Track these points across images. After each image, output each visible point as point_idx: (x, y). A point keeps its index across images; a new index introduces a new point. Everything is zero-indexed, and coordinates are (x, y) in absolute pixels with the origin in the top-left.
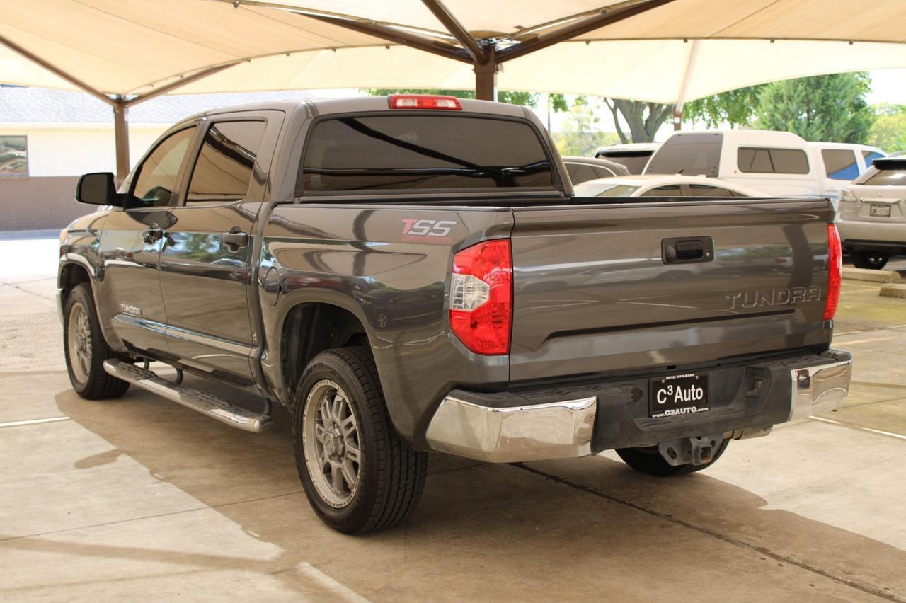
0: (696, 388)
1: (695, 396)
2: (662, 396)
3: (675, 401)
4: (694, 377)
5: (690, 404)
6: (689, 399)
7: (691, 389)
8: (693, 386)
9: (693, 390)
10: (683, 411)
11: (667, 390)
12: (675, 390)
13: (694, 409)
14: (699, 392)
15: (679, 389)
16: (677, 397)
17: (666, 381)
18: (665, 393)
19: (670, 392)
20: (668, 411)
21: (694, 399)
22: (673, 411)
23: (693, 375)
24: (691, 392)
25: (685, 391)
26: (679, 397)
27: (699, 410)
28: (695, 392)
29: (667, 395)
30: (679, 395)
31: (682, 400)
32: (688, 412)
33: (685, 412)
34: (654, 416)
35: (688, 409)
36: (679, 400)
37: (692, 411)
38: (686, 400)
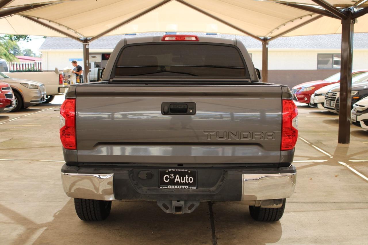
0: (189, 177)
1: (188, 181)
2: (166, 177)
3: (175, 182)
4: (187, 172)
5: (185, 184)
6: (184, 181)
7: (186, 177)
8: (187, 176)
9: (187, 177)
10: (180, 187)
11: (170, 176)
12: (175, 176)
13: (187, 187)
14: (191, 179)
15: (177, 176)
16: (176, 180)
17: (169, 171)
18: (169, 177)
19: (172, 177)
20: (171, 186)
21: (187, 182)
22: (173, 186)
23: (187, 170)
24: (186, 179)
25: (182, 178)
26: (177, 180)
27: (190, 188)
28: (188, 179)
29: (170, 178)
30: (177, 179)
31: (180, 182)
32: (183, 188)
33: (181, 187)
34: (161, 187)
35: (183, 187)
36: (177, 181)
37: (185, 187)
38: (182, 182)
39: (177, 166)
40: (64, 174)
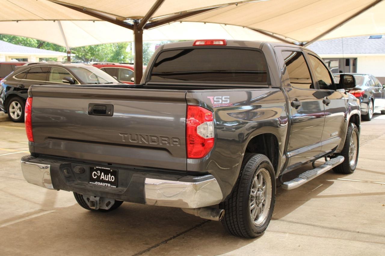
1: (110, 179)
2: (95, 174)
3: (101, 179)
4: (110, 170)
5: (108, 182)
6: (108, 180)
8: (110, 174)
9: (110, 176)
10: (104, 184)
11: (97, 173)
12: (101, 174)
13: (109, 185)
14: (113, 178)
15: (103, 173)
16: (102, 177)
17: (96, 168)
18: (96, 174)
19: (99, 174)
20: (97, 182)
21: (110, 180)
22: (99, 183)
24: (109, 177)
25: (106, 175)
26: (103, 177)
27: (112, 186)
29: (97, 175)
30: (103, 176)
31: (104, 179)
32: (106, 185)
33: (105, 185)
34: (90, 183)
35: (107, 184)
36: (102, 179)
37: (108, 185)
38: (106, 180)
39: (107, 165)
40: (23, 162)
